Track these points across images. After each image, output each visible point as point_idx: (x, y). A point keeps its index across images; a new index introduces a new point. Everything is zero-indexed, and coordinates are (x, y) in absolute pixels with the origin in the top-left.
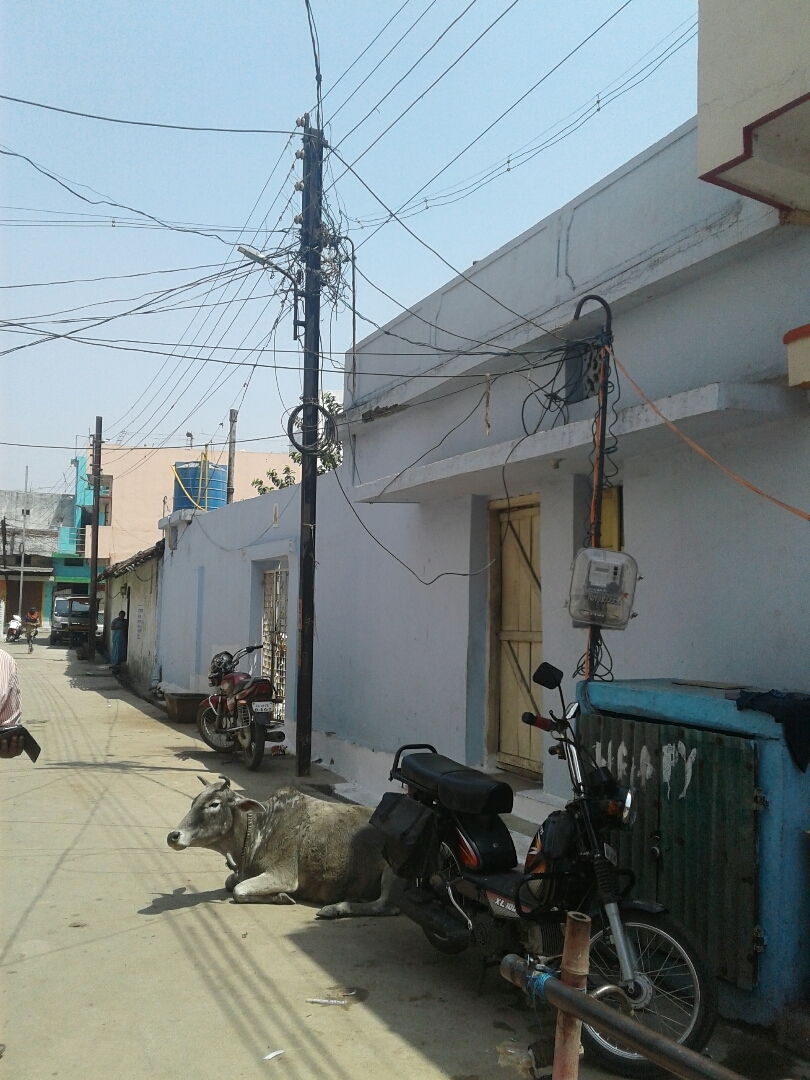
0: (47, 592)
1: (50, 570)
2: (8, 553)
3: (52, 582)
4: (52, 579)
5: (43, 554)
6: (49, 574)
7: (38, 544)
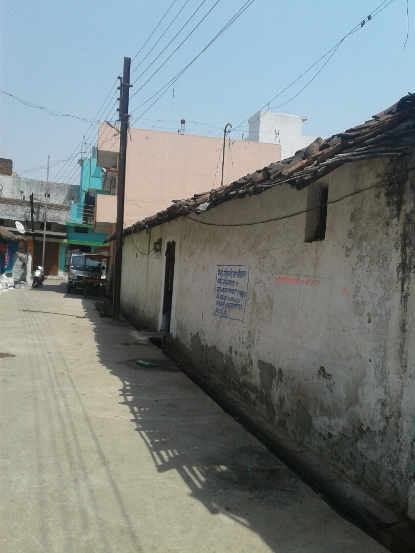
0: (62, 250)
1: (65, 234)
2: (35, 220)
3: (65, 243)
4: (65, 241)
5: (59, 223)
6: (63, 238)
7: (57, 214)
